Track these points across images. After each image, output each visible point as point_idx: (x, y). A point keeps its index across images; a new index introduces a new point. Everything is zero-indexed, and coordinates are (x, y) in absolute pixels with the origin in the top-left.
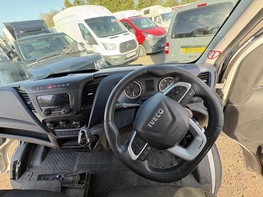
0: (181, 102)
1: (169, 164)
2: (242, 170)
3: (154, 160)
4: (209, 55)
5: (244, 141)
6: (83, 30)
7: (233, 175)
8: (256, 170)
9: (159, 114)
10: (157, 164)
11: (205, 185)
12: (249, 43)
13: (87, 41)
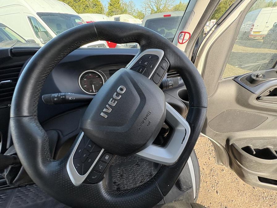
0: (152, 78)
1: (148, 176)
2: (213, 166)
3: (130, 176)
4: (180, 38)
5: (215, 135)
6: (35, 27)
7: (207, 173)
8: (226, 164)
9: (118, 94)
10: (134, 180)
11: (186, 192)
12: (213, 32)
13: (42, 40)
